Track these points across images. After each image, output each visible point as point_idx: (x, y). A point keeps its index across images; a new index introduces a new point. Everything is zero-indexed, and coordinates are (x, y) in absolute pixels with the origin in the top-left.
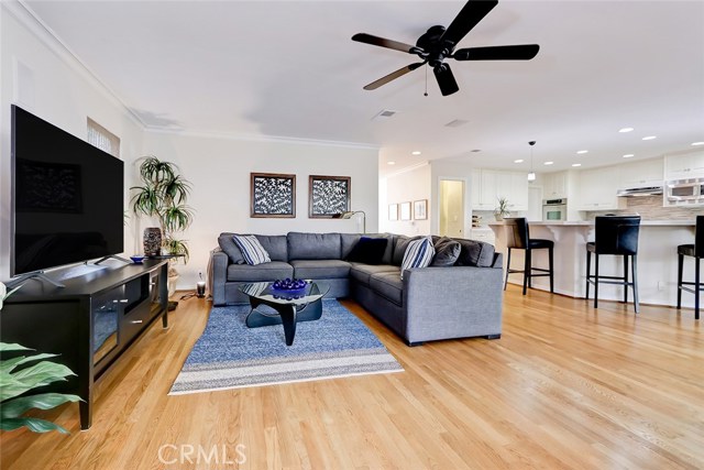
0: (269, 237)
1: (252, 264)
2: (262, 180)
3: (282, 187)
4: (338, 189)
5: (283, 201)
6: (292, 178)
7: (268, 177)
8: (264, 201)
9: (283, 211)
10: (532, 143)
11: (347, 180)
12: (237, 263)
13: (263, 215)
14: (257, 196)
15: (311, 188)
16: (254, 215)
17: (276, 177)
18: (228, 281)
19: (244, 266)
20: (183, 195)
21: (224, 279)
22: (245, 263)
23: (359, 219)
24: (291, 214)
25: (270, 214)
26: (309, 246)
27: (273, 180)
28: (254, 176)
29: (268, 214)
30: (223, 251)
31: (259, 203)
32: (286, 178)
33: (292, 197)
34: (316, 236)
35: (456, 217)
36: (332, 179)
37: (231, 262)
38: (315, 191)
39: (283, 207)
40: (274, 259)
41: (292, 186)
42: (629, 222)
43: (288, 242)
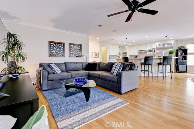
0: (58, 64)
1: (57, 74)
2: (53, 44)
3: (60, 47)
4: (78, 48)
5: (60, 51)
6: (64, 44)
7: (55, 43)
8: (54, 51)
9: (61, 55)
10: (126, 38)
11: (81, 45)
12: (51, 74)
13: (53, 56)
14: (51, 50)
15: (70, 48)
16: (50, 56)
17: (58, 43)
18: (48, 81)
19: (54, 75)
20: (20, 48)
21: (47, 80)
22: (54, 73)
23: (84, 57)
24: (64, 56)
25: (56, 56)
26: (73, 66)
27: (57, 44)
28: (50, 43)
29: (55, 56)
30: (44, 70)
31: (52, 52)
32: (62, 43)
33: (64, 50)
34: (74, 63)
35: (104, 57)
36: (76, 45)
37: (48, 73)
38: (71, 49)
39: (60, 53)
40: (62, 71)
41: (64, 46)
42: (148, 58)
43: (65, 65)
